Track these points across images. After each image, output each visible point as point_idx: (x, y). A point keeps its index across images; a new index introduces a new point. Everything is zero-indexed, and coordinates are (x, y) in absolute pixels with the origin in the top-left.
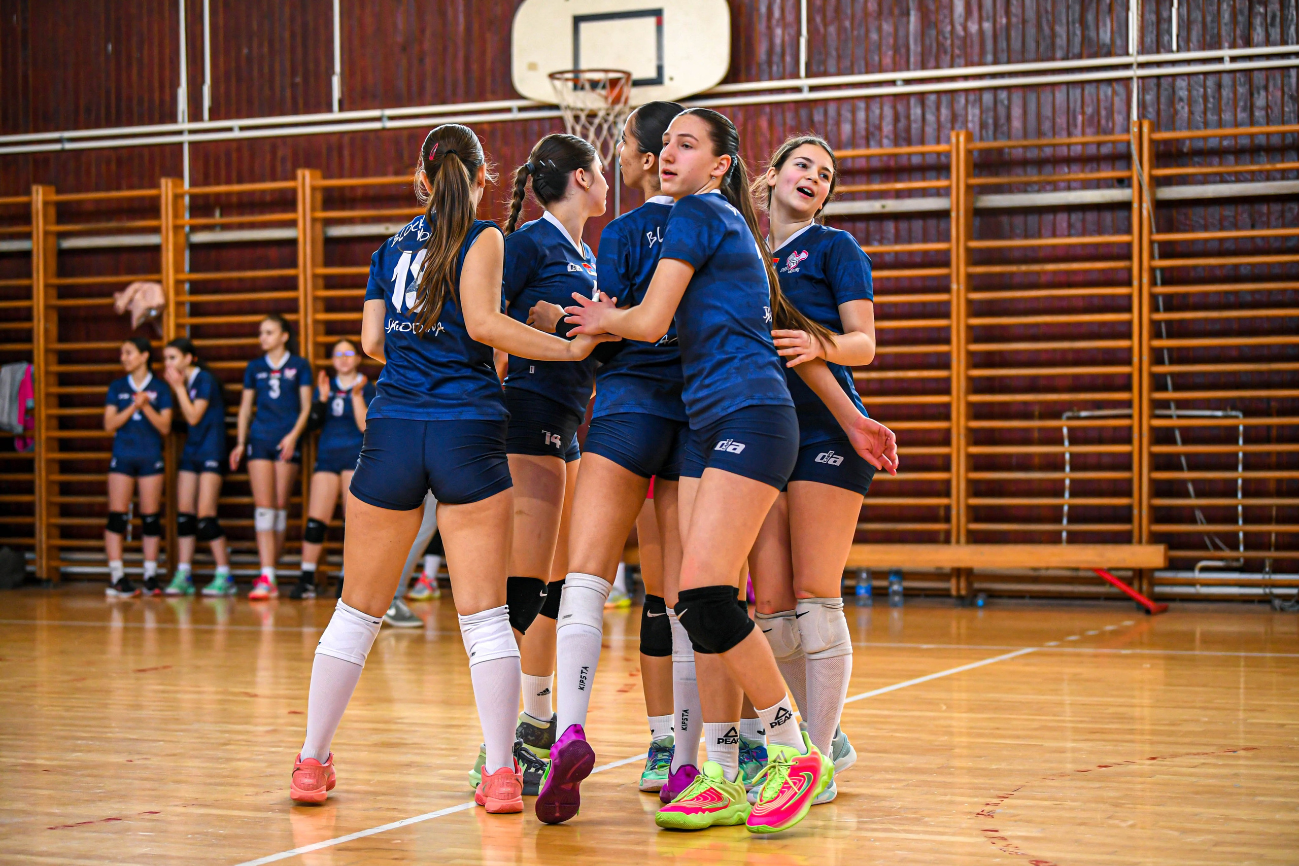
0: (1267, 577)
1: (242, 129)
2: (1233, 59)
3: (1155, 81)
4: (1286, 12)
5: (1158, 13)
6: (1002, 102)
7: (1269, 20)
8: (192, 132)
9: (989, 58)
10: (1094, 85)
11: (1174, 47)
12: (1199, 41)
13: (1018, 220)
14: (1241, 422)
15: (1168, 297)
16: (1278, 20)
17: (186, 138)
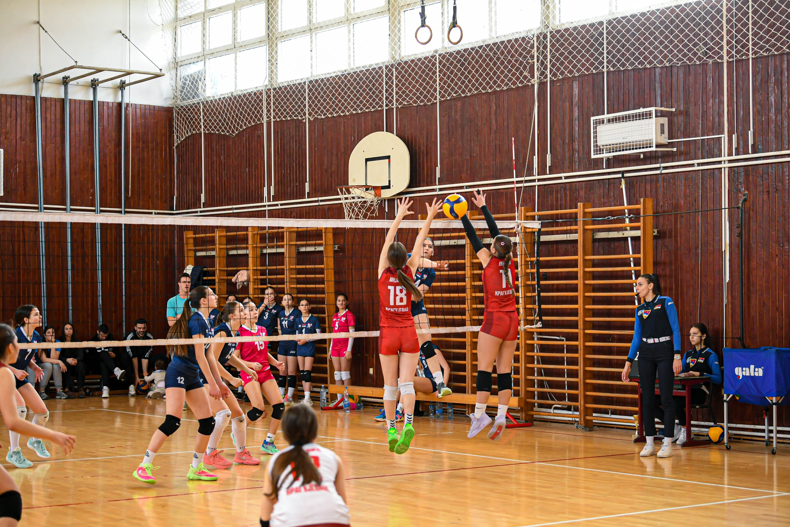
1: (282, 205)
2: (566, 178)
3: (543, 187)
4: (585, 155)
7: (579, 160)
8: (269, 206)
11: (548, 172)
12: (555, 169)
16: (582, 159)
17: (267, 208)
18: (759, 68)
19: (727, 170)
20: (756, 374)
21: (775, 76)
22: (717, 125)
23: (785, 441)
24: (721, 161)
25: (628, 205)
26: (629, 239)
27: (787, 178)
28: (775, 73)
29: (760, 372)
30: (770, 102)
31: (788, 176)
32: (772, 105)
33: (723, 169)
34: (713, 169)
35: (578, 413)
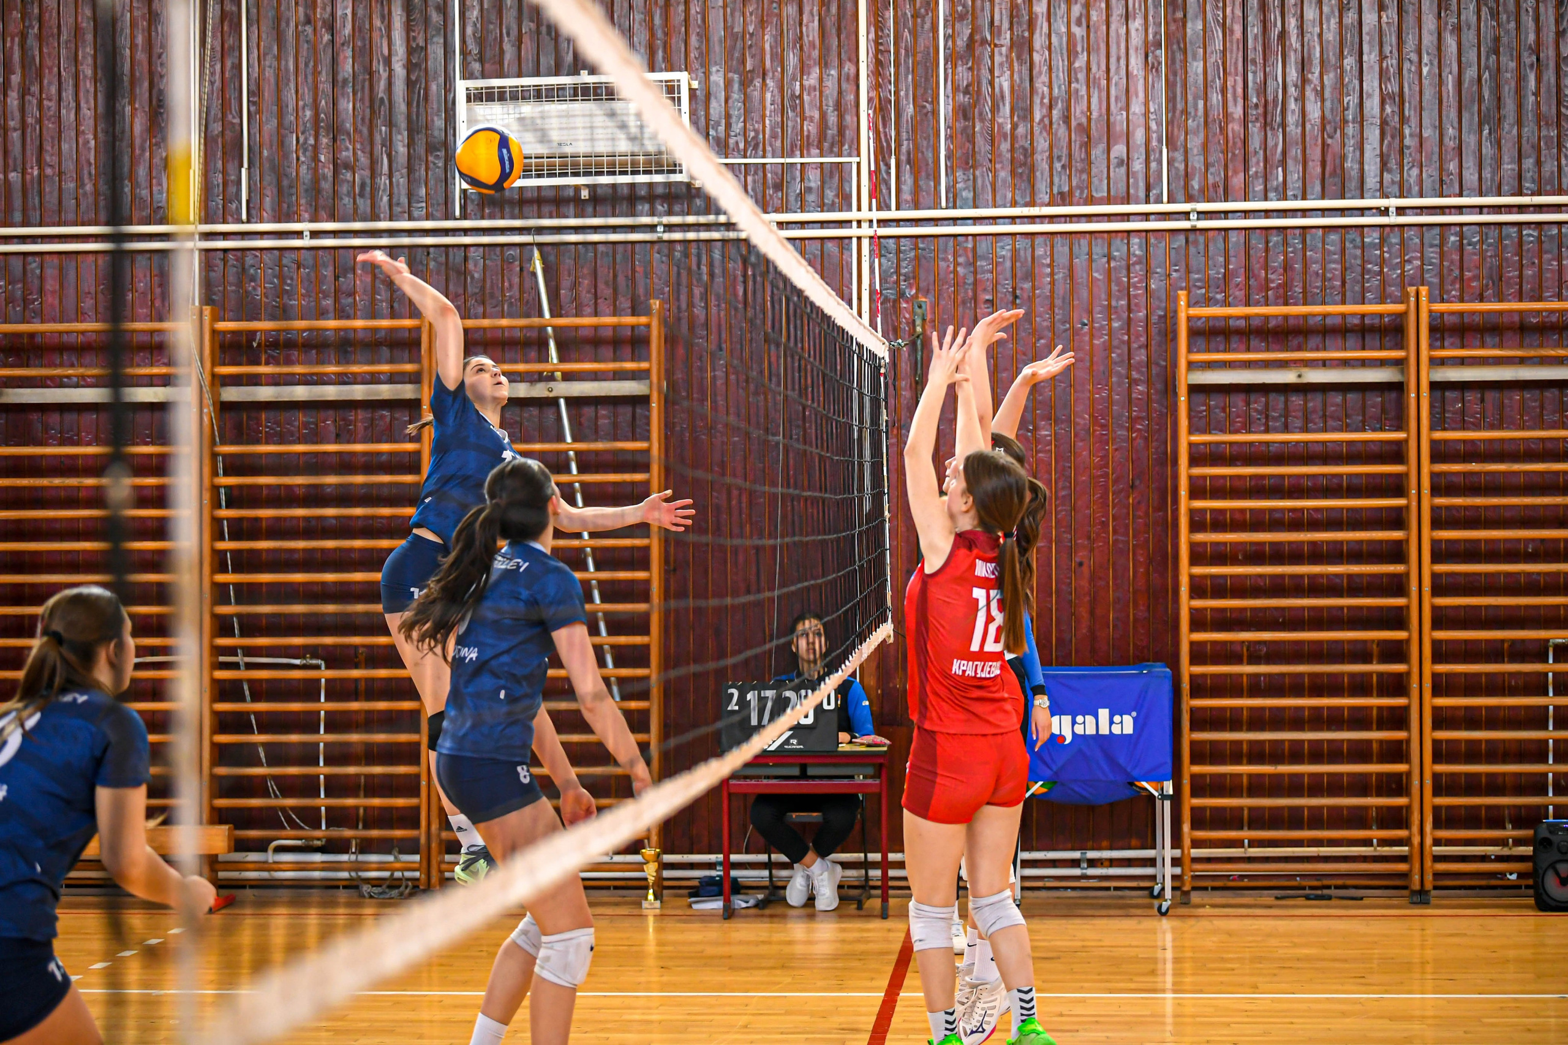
0: (353, 857)
2: (314, 234)
3: (220, 255)
4: (378, 180)
5: (224, 172)
6: (33, 271)
7: (357, 190)
9: (18, 216)
10: (148, 255)
11: (244, 217)
12: (273, 210)
13: (54, 418)
14: (325, 674)
15: (233, 522)
16: (368, 189)
18: (964, 6)
19: (865, 243)
20: (1116, 730)
21: (1011, 28)
22: (832, 132)
23: (1049, 884)
24: (850, 222)
25: (552, 315)
26: (562, 402)
27: (1048, 270)
28: (1011, 23)
29: (1126, 725)
30: (997, 90)
31: (1051, 265)
32: (1003, 97)
33: (854, 241)
34: (822, 239)
35: (417, 858)
